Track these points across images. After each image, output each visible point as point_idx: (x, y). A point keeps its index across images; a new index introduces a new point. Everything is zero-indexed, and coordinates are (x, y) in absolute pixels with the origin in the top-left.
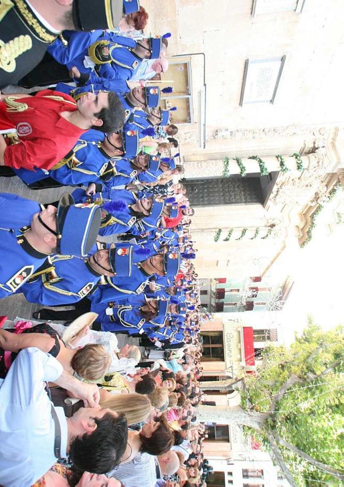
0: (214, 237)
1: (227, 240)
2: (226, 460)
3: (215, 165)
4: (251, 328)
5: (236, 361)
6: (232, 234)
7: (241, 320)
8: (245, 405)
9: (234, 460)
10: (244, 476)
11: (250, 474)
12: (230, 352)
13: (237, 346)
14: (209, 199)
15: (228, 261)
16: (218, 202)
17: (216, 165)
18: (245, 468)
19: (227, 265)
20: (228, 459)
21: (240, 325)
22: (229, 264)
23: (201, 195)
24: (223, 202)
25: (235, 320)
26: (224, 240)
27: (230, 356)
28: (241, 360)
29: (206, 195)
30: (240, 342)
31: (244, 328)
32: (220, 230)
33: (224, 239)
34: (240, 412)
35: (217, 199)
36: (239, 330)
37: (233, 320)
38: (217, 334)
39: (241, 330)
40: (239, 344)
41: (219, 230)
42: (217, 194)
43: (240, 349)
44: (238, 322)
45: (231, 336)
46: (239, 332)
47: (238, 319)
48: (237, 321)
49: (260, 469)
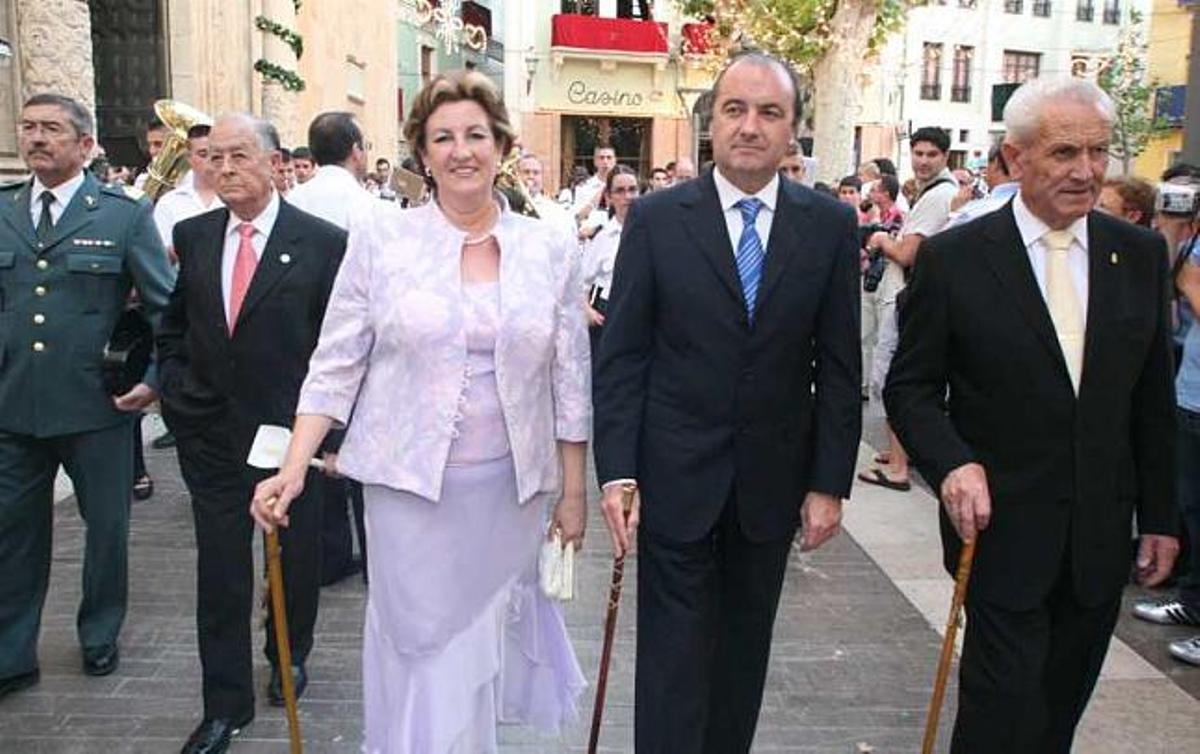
0: (286, 89)
1: (297, 46)
2: (899, 140)
3: (45, 28)
4: (555, 18)
5: (653, 83)
6: (276, 21)
7: (531, 48)
8: (817, 49)
9: (901, 118)
10: (936, 97)
11: (931, 81)
12: (625, 98)
13: (609, 72)
14: (138, 93)
15: (351, 60)
16: (152, 59)
17: (46, 21)
18: (918, 92)
19: (362, 66)
20: (898, 135)
21: (546, 57)
22: (359, 61)
23: (119, 122)
24: (151, 40)
25: (532, 69)
26: (298, 56)
27: (637, 101)
28: (652, 66)
29: (118, 102)
30: (598, 63)
31: (555, 42)
32: (261, 66)
33: (294, 55)
34: (833, 66)
35: (136, 61)
36: (561, 62)
37: (528, 76)
38: (570, 137)
39: (563, 52)
40: (604, 66)
41: (259, 69)
42: (117, 60)
43: (620, 64)
44: (536, 60)
45: (579, 88)
46: (566, 60)
47: (528, 61)
48: (532, 64)
49: (921, 50)
